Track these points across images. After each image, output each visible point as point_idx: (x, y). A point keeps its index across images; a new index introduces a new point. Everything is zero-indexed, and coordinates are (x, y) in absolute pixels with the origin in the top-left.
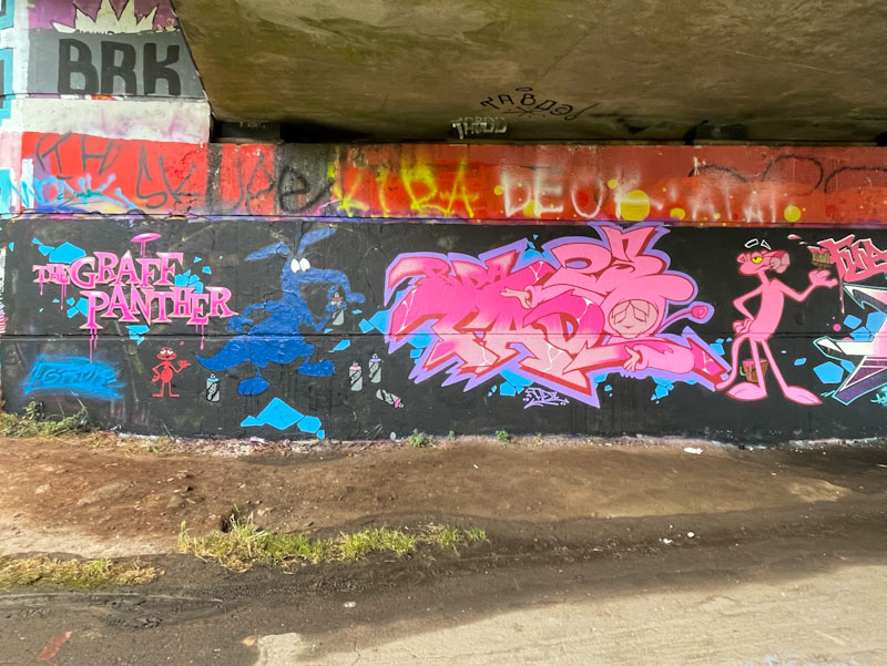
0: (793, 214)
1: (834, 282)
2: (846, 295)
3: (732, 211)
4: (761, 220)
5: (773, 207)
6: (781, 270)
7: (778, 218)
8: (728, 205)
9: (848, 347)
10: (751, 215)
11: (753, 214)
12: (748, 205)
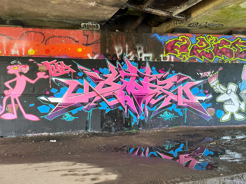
0: (31, 52)
1: (47, 76)
2: (52, 81)
3: (6, 50)
4: (18, 54)
5: (23, 49)
6: (25, 72)
7: (25, 53)
8: (4, 48)
9: (52, 100)
10: (14, 52)
11: (15, 51)
12: (13, 48)
